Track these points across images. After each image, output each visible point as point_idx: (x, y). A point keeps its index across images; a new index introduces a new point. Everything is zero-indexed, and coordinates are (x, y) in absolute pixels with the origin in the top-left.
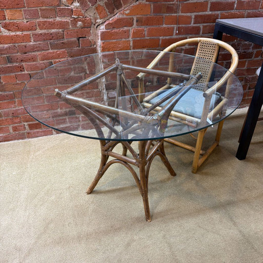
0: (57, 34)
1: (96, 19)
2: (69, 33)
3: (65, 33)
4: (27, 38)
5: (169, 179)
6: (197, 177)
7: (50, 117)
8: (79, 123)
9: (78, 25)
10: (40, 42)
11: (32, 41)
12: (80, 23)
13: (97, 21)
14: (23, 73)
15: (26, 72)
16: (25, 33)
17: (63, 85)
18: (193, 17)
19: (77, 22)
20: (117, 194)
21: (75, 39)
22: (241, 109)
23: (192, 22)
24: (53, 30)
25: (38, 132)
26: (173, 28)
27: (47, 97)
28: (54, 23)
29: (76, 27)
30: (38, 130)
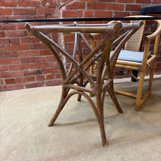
0: (31, 10)
1: (59, 2)
2: (40, 10)
3: (37, 10)
4: (9, 12)
5: (117, 115)
6: (140, 113)
7: (22, 75)
8: (44, 81)
9: (46, 5)
10: (18, 16)
11: (13, 14)
12: (48, 4)
13: (60, 3)
14: (5, 38)
15: (7, 38)
16: (8, 8)
17: (34, 50)
18: (125, 6)
19: (46, 3)
20: (75, 126)
21: (44, 15)
22: (159, 75)
23: (125, 9)
24: (28, 7)
25: (12, 86)
26: (112, 12)
27: (21, 59)
28: (30, 2)
29: (45, 6)
30: (12, 85)
